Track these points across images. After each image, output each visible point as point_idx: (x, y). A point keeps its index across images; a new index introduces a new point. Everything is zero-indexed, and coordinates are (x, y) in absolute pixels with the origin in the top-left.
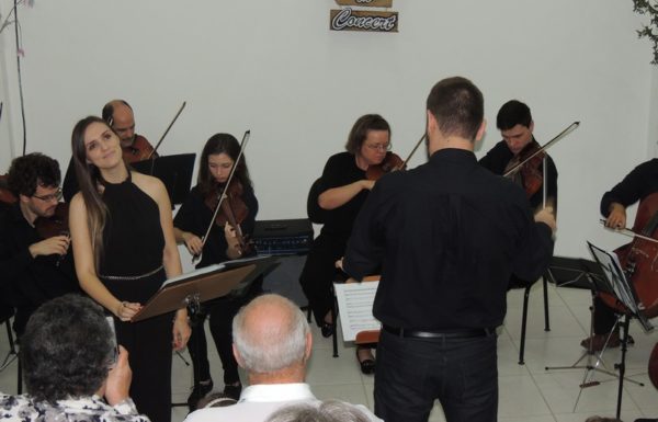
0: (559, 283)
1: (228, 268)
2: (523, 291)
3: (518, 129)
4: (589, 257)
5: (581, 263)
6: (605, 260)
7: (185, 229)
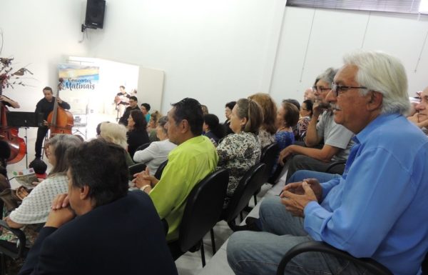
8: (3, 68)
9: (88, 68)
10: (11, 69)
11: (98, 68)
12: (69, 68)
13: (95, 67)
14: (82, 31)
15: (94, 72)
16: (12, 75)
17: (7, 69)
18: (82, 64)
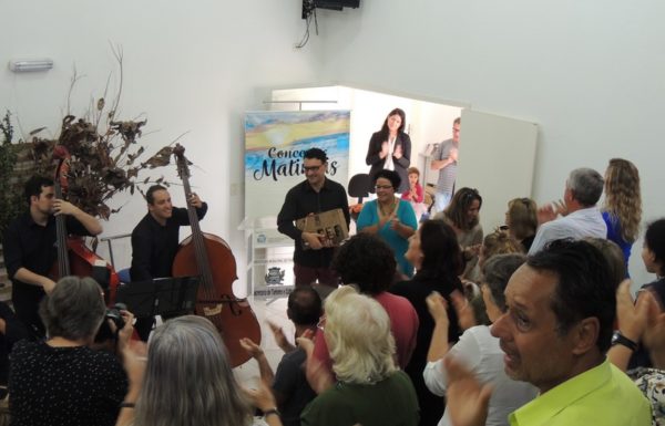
8: (123, 150)
9: (319, 116)
10: (142, 150)
11: (347, 115)
12: (270, 121)
13: (337, 115)
14: (304, 16)
15: (337, 126)
16: (144, 166)
17: (133, 149)
18: (306, 107)
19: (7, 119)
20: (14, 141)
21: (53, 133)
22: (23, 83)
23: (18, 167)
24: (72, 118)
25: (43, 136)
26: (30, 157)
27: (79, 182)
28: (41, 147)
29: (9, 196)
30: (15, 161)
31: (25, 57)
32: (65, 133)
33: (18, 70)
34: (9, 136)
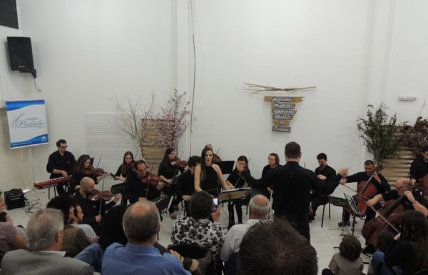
0: (334, 204)
1: (240, 190)
2: (323, 206)
3: (323, 160)
4: (344, 198)
5: (341, 199)
6: (349, 199)
7: (231, 182)
19: (395, 116)
20: (397, 124)
21: (412, 123)
22: (404, 105)
23: (396, 134)
24: (421, 118)
25: (408, 124)
26: (401, 131)
27: (420, 143)
28: (407, 128)
29: (391, 143)
30: (395, 131)
31: (405, 96)
32: (417, 123)
33: (402, 100)
34: (395, 122)
